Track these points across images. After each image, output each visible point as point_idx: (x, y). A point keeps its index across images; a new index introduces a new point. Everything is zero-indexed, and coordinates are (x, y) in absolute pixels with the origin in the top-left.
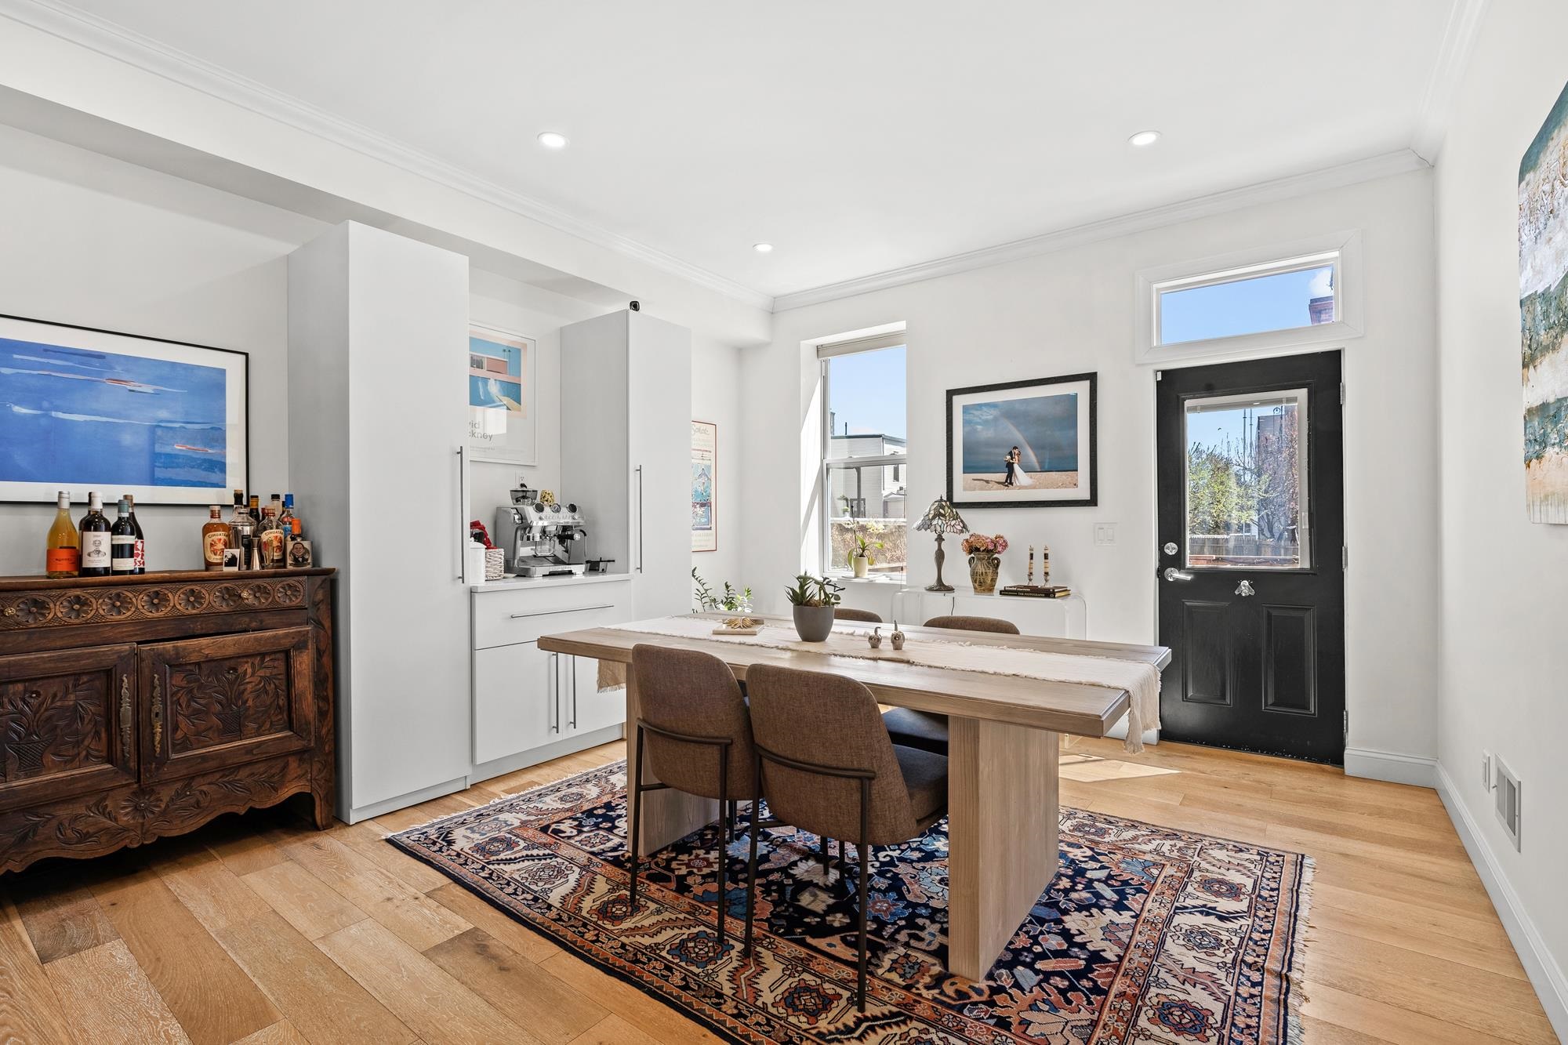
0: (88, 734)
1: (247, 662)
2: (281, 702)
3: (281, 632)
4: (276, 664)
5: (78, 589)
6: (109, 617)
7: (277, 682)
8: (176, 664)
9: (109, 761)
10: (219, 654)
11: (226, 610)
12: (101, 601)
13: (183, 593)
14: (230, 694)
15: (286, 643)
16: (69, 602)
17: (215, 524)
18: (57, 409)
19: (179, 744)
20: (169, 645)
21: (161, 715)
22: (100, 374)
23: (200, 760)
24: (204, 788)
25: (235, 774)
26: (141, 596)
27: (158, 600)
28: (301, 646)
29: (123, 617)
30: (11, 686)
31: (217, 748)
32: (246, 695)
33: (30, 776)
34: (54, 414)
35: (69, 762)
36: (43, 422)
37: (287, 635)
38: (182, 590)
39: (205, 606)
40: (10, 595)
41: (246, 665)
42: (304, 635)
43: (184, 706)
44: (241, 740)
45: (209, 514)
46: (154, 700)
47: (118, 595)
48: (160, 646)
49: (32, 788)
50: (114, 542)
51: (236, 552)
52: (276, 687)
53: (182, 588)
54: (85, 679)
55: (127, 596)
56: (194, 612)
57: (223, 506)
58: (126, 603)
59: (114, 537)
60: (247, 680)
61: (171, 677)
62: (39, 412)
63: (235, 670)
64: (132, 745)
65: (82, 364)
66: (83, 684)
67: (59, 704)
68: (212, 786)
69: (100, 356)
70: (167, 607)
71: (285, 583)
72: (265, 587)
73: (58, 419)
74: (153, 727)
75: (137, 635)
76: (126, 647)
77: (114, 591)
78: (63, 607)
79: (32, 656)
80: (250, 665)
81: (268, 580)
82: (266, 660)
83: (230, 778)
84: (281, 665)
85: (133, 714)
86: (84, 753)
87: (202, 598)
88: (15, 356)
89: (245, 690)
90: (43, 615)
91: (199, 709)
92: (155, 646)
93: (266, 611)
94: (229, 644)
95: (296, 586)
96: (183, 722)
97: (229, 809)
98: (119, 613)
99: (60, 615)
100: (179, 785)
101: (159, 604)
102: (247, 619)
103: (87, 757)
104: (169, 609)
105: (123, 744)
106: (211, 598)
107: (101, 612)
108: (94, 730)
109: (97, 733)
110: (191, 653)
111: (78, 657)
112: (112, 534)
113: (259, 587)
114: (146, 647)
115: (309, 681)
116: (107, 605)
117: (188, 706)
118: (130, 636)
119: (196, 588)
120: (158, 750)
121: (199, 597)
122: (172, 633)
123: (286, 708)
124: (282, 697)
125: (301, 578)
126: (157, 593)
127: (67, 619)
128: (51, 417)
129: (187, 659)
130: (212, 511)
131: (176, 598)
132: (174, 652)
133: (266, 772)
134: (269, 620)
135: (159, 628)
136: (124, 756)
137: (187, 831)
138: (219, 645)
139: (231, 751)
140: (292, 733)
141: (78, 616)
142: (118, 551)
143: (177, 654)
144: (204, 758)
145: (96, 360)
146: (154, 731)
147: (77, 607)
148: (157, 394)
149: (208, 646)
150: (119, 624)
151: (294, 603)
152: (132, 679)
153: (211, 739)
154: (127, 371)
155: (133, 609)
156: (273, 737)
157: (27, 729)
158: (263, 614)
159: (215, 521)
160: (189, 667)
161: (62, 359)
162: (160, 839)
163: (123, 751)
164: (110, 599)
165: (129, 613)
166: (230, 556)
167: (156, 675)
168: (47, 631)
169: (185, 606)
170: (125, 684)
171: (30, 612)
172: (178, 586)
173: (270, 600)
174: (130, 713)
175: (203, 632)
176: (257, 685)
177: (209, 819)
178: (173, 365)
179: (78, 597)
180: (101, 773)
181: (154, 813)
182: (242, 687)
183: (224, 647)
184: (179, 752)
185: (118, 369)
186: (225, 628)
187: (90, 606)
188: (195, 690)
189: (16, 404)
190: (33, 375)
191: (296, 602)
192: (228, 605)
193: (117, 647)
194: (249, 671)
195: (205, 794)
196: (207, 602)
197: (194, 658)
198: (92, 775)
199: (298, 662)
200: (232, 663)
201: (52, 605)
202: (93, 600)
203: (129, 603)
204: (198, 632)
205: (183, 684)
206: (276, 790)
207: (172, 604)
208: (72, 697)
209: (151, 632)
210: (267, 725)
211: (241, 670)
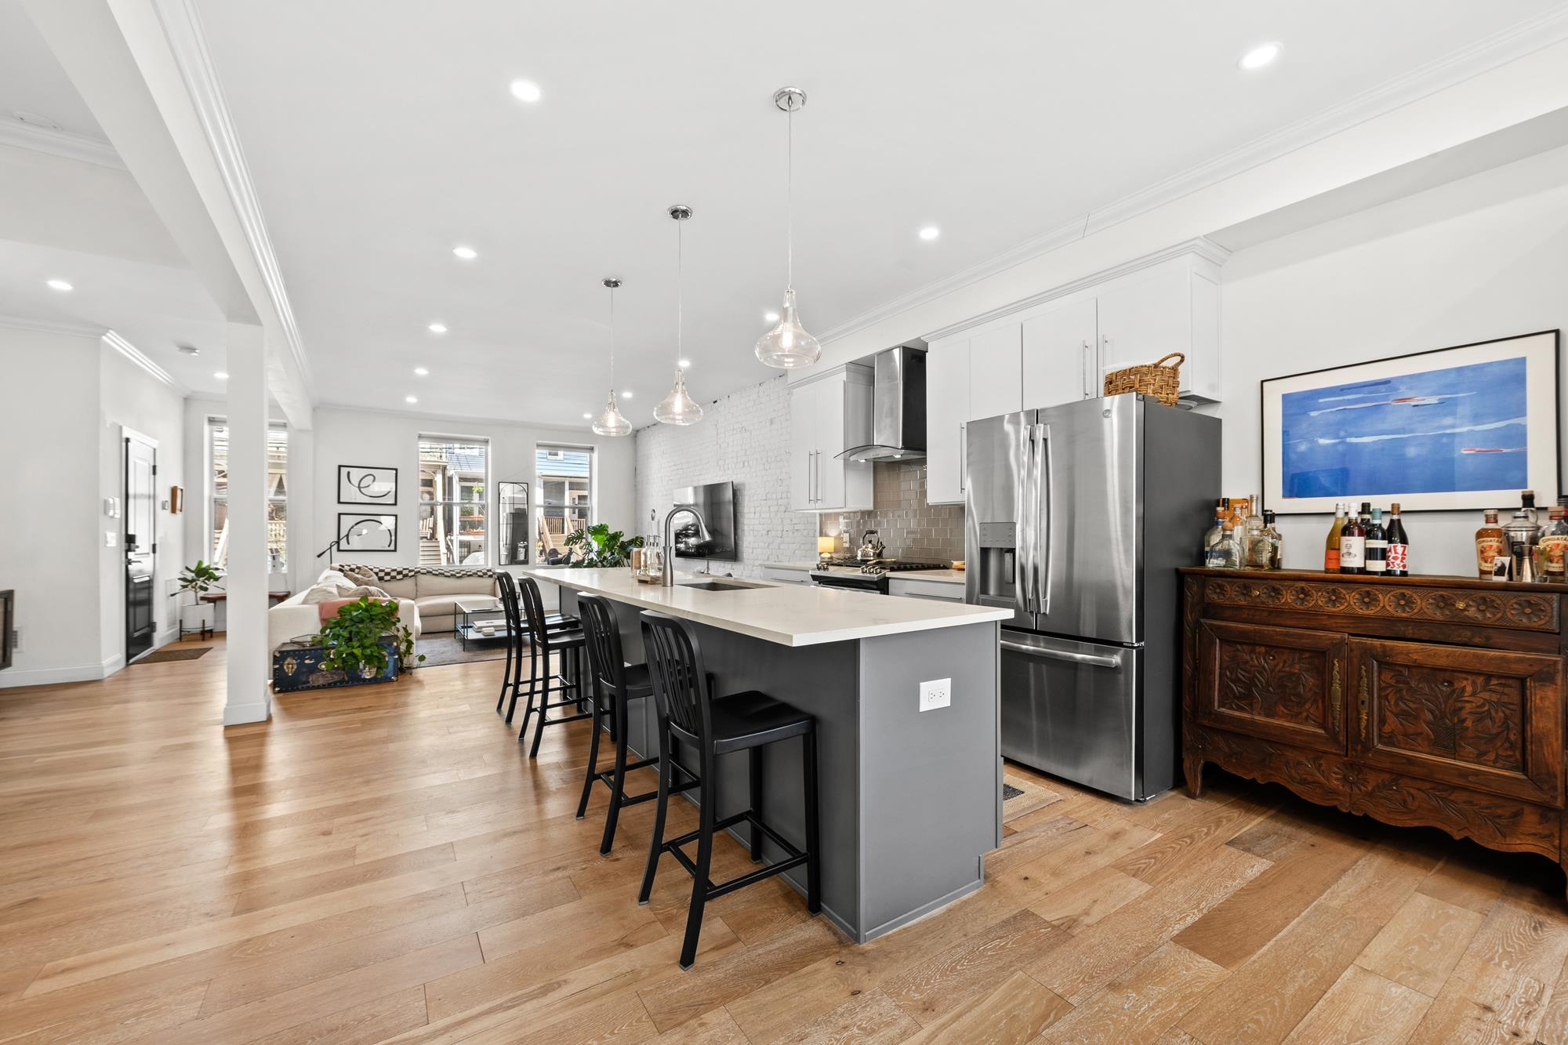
0: (1308, 700)
1: (1467, 679)
2: (1512, 737)
3: (1512, 655)
4: (1506, 690)
5: (1303, 582)
6: (1326, 608)
7: (1508, 712)
8: (1385, 662)
9: (1323, 726)
10: (1430, 662)
11: (1441, 619)
12: (1320, 594)
13: (1393, 596)
14: (1443, 706)
15: (1521, 670)
16: (1297, 592)
17: (1490, 529)
18: (1351, 435)
19: (1386, 737)
20: (1377, 642)
21: (1367, 703)
22: (1386, 397)
23: (1404, 761)
24: (1412, 791)
25: (1449, 792)
26: (1353, 594)
27: (1369, 599)
28: (1545, 677)
29: (1338, 609)
30: (1257, 647)
31: (1424, 756)
32: (1464, 714)
33: (1267, 717)
34: (1349, 440)
35: (1294, 717)
36: (1340, 448)
37: (1520, 660)
38: (1392, 593)
39: (1416, 611)
40: (1257, 581)
41: (1465, 682)
42: (1549, 665)
43: (1392, 703)
44: (1455, 759)
45: (1484, 519)
46: (1361, 688)
47: (1334, 590)
48: (1369, 641)
49: (1266, 725)
50: (1368, 546)
51: (1506, 560)
52: (1506, 717)
53: (1392, 591)
54: (1307, 655)
55: (1342, 593)
56: (1404, 615)
57: (1500, 510)
58: (1340, 598)
59: (1367, 541)
60: (1466, 699)
61: (1380, 673)
62: (1337, 441)
63: (1451, 683)
64: (1342, 721)
65: (1372, 393)
66: (1305, 658)
67: (1287, 669)
68: (1420, 792)
69: (1386, 382)
70: (1376, 607)
71: (1523, 599)
72: (1493, 601)
73: (1351, 444)
74: (1359, 713)
75: (1349, 627)
76: (1338, 636)
77: (1331, 587)
78: (1293, 595)
79: (1270, 628)
80: (1470, 682)
81: (1498, 593)
82: (1492, 683)
83: (1444, 794)
84: (1514, 695)
85: (1342, 694)
86: (1305, 714)
87: (1413, 603)
88: (1321, 401)
89: (1462, 708)
90: (1278, 599)
91: (1405, 711)
92: (1364, 640)
93: (1492, 627)
94: (1442, 655)
95: (1538, 604)
96: (1392, 720)
97: (1438, 825)
98: (1334, 606)
99: (1289, 600)
100: (1387, 776)
101: (1369, 602)
102: (1469, 633)
103: (1307, 717)
104: (1378, 608)
105: (1334, 719)
106: (1424, 604)
107: (1320, 602)
108: (1312, 699)
109: (1315, 701)
110: (1398, 654)
111: (1301, 636)
112: (1366, 539)
113: (1484, 599)
114: (1357, 640)
115: (1556, 724)
116: (1324, 598)
117: (1396, 704)
118: (1343, 627)
119: (1407, 592)
120: (1364, 735)
121: (1409, 602)
122: (1382, 632)
123: (1519, 745)
124: (1515, 732)
125: (1548, 596)
126: (1368, 594)
127: (1295, 605)
128: (1347, 443)
129: (1394, 659)
130: (1486, 516)
131: (1386, 599)
132: (1381, 650)
133: (1487, 808)
134: (1497, 638)
135: (1370, 625)
136: (1334, 729)
137: (1393, 823)
138: (1428, 653)
139: (1440, 766)
140: (1524, 777)
141: (1302, 604)
142: (1370, 554)
143: (1384, 652)
144: (1410, 761)
145: (1382, 386)
146: (1361, 716)
147: (1302, 596)
148: (1441, 403)
149: (1416, 651)
150: (1331, 616)
151: (1534, 624)
152: (1342, 664)
153: (1419, 745)
154: (1411, 388)
155: (1346, 604)
156: (1495, 771)
157: (1267, 682)
158: (1490, 631)
159: (1491, 526)
160: (1397, 668)
161: (1353, 394)
162: (1366, 816)
163: (1333, 724)
164: (1328, 593)
165: (1342, 607)
166: (1499, 565)
167: (1363, 667)
168: (1278, 612)
169: (1395, 608)
170: (1336, 668)
171: (1271, 596)
172: (1389, 588)
173: (1499, 615)
174: (1340, 694)
175: (1416, 636)
176: (1478, 707)
177: (1416, 824)
178: (1460, 370)
179: (1302, 588)
180: (1315, 735)
181: (1360, 790)
182: (1459, 705)
183: (1434, 656)
184: (1384, 744)
185: (1403, 389)
186: (1440, 637)
187: (1311, 597)
188: (1404, 692)
189: (1321, 437)
190: (1332, 412)
191: (1537, 622)
192: (1442, 614)
193: (1331, 635)
194: (1469, 689)
195: (1413, 796)
196: (1418, 608)
197: (1400, 660)
198: (1308, 734)
199: (1538, 697)
200: (1447, 675)
201: (1284, 592)
202: (1314, 593)
203: (1343, 598)
204: (1410, 636)
205: (1393, 682)
206: (1504, 836)
207: (1381, 605)
208: (1297, 666)
209: (1361, 626)
210: (1492, 756)
211: (1457, 685)
